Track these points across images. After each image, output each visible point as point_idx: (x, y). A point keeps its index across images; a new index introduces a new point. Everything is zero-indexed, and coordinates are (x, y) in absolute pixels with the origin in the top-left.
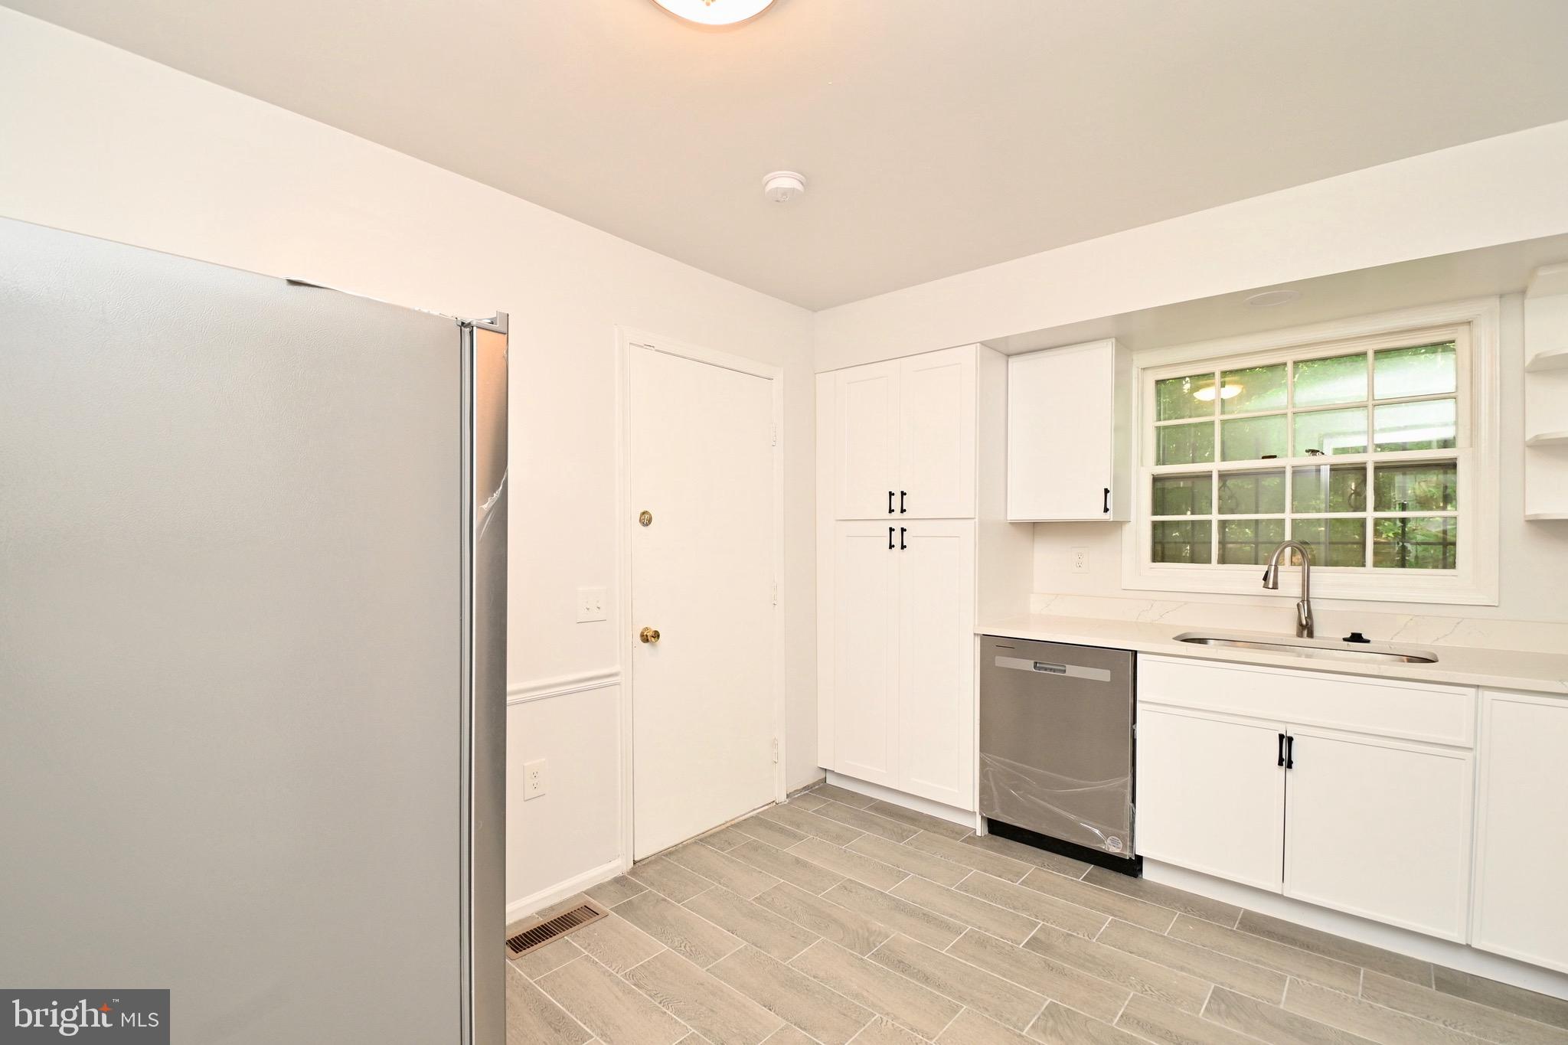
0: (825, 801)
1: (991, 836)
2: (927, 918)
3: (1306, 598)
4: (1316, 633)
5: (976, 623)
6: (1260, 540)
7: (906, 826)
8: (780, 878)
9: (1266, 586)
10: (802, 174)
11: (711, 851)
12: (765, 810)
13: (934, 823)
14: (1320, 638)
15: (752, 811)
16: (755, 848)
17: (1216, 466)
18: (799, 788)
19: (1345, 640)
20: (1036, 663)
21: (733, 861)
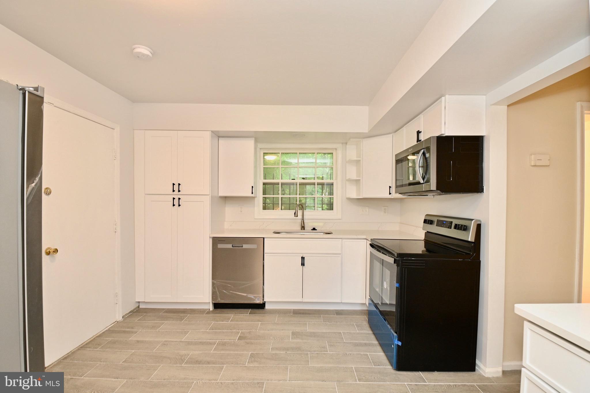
0: (142, 315)
1: (215, 309)
2: (202, 343)
3: (303, 219)
4: (305, 229)
5: (210, 233)
6: (291, 203)
7: (182, 315)
8: (132, 350)
9: (295, 216)
10: (151, 49)
11: (90, 350)
12: (112, 326)
13: (192, 311)
14: (306, 230)
15: (106, 328)
16: (114, 342)
17: (280, 181)
18: (127, 313)
19: (312, 230)
20: (232, 245)
21: (104, 351)
